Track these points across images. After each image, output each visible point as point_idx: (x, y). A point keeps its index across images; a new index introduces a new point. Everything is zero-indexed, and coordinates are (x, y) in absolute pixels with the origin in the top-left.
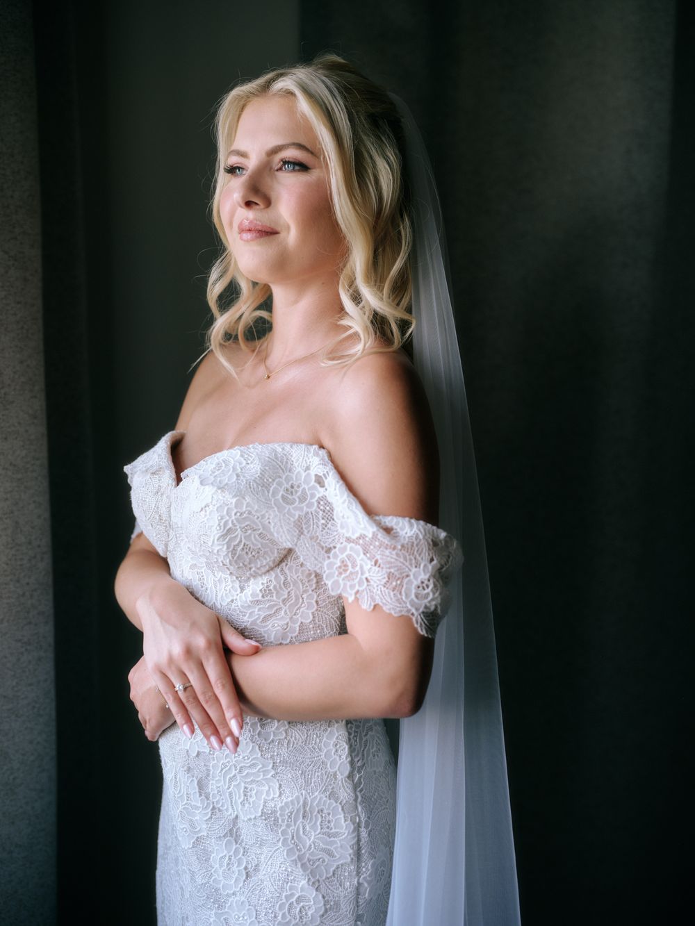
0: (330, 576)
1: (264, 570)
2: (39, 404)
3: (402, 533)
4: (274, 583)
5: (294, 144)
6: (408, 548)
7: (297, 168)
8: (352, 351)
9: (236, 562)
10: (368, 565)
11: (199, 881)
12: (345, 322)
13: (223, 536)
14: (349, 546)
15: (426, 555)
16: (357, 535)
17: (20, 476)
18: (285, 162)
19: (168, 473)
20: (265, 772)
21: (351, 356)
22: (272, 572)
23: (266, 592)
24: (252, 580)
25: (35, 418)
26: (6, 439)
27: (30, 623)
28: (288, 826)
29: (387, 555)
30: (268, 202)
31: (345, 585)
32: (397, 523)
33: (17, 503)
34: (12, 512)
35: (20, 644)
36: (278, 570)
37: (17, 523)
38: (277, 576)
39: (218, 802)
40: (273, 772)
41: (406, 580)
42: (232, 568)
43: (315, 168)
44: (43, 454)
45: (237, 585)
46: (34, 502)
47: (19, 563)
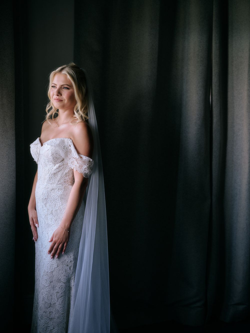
0: (69, 164)
1: (59, 162)
2: (14, 132)
3: (84, 158)
4: (61, 165)
5: (66, 85)
6: (84, 162)
7: (66, 88)
8: (77, 122)
9: (54, 160)
10: (76, 163)
11: (46, 223)
12: (75, 116)
13: (52, 155)
14: (73, 159)
15: (87, 163)
16: (75, 157)
17: (9, 147)
18: (64, 87)
19: (40, 144)
20: (59, 201)
21: (77, 123)
22: (61, 163)
23: (59, 167)
24: (57, 164)
25: (13, 135)
26: (7, 139)
27: (11, 178)
28: (64, 210)
29: (80, 162)
30: (61, 95)
31: (72, 166)
32: (83, 157)
33: (9, 153)
34: (8, 154)
35: (9, 182)
36: (62, 162)
37: (9, 157)
38: (62, 163)
39: (48, 208)
40: (60, 200)
41: (82, 167)
42: (53, 162)
43: (70, 89)
44: (14, 143)
45: (54, 165)
46: (13, 153)
47: (9, 165)
